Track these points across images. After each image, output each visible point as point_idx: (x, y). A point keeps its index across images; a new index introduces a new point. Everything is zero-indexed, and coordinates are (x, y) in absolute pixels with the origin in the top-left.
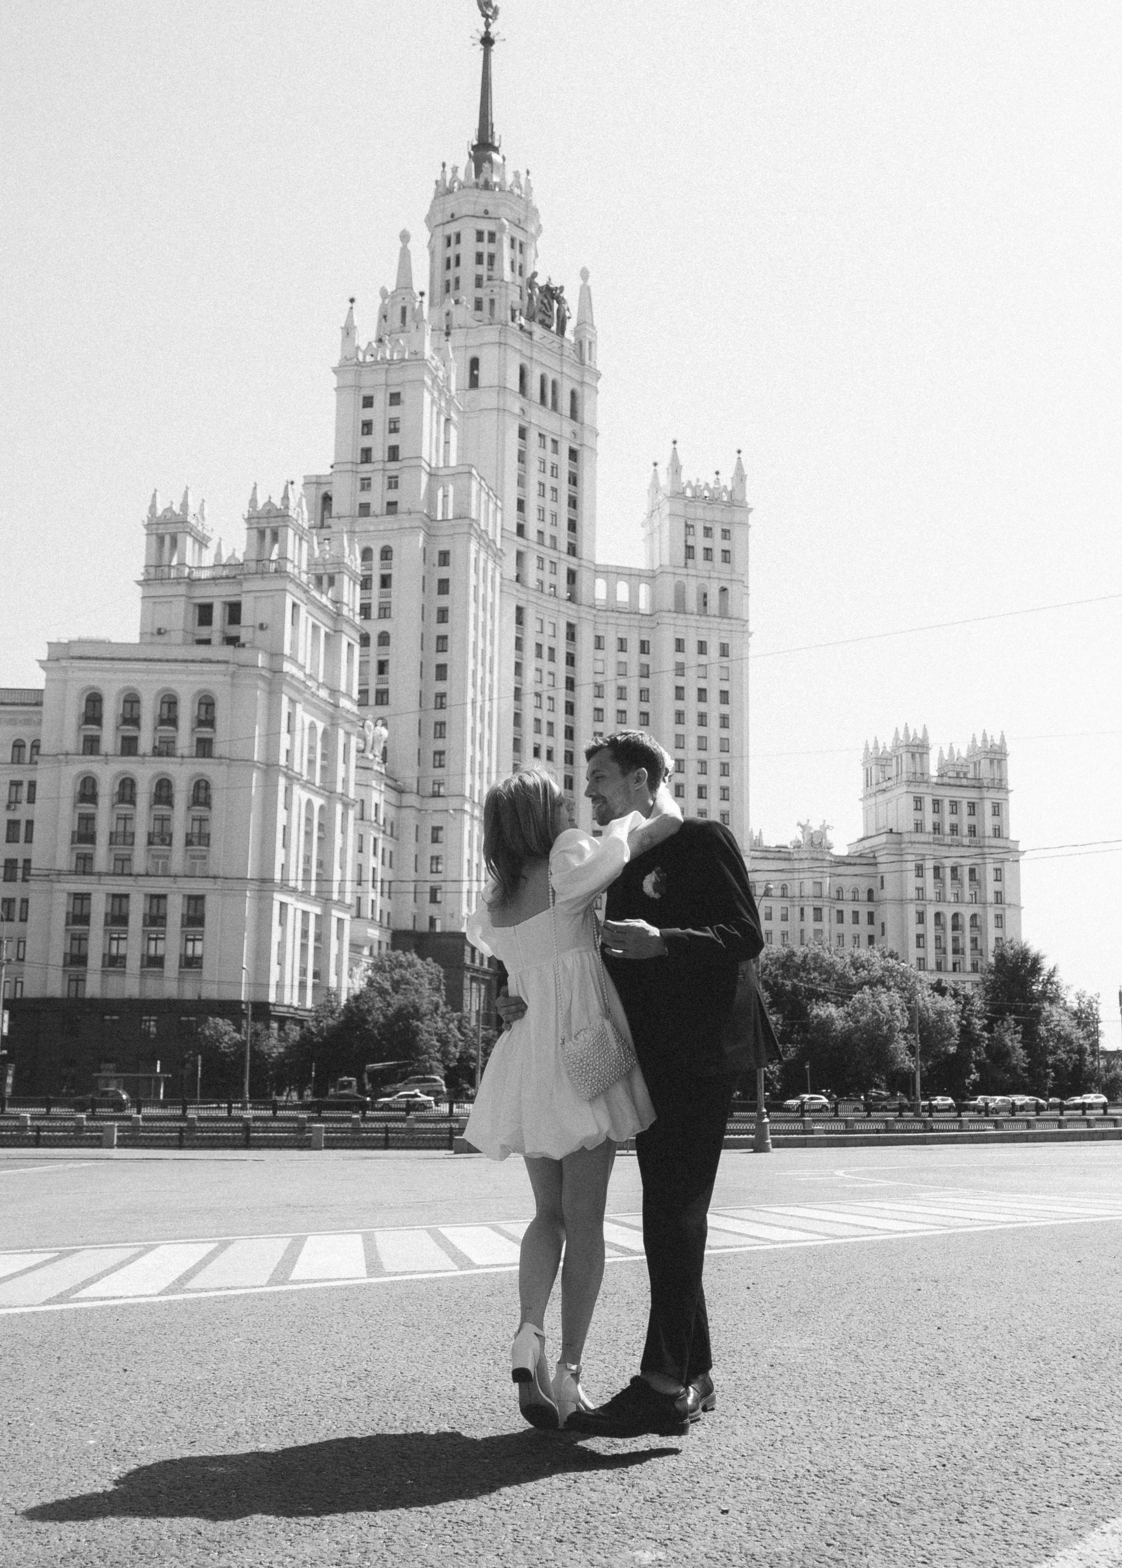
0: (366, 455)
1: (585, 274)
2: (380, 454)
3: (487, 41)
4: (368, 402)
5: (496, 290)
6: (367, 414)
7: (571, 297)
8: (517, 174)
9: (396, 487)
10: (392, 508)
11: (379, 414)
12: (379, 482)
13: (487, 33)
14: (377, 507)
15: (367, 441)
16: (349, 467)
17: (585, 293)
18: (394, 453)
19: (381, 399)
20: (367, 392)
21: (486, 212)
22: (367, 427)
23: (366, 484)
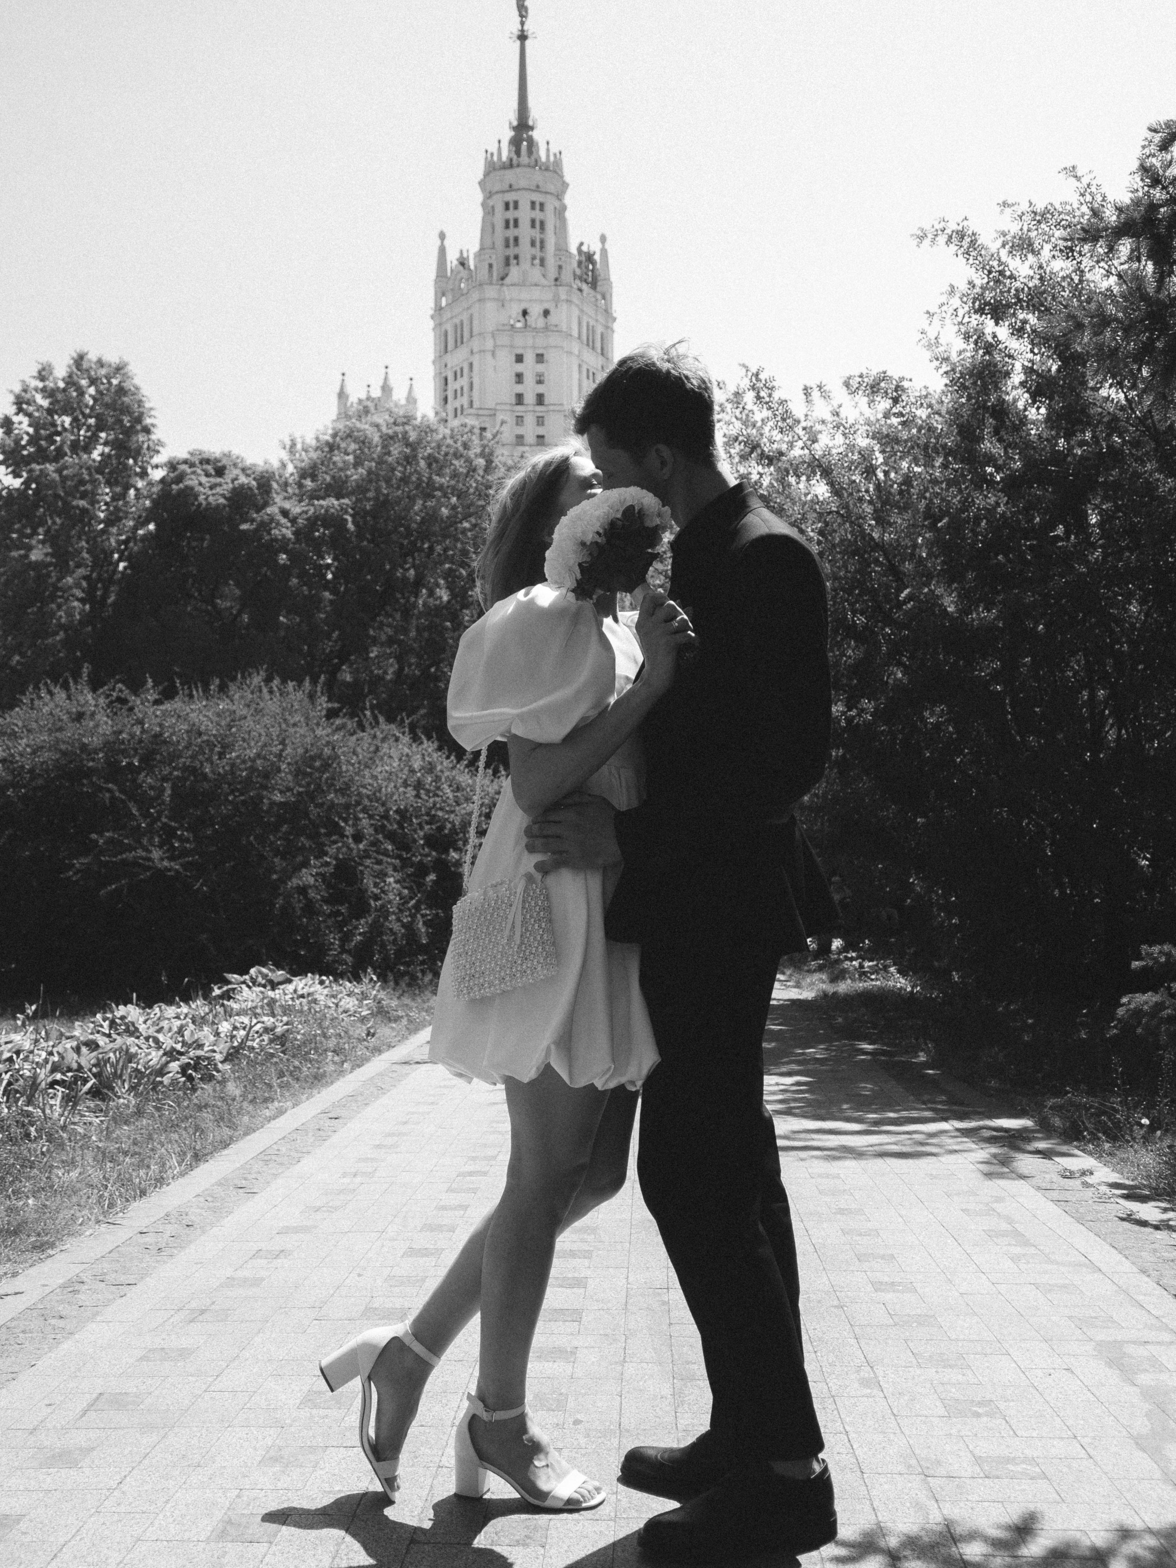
0: (519, 399)
1: (603, 239)
2: (530, 398)
3: (523, 37)
4: (519, 359)
5: (563, 258)
6: (519, 368)
7: (597, 257)
8: (555, 155)
9: (543, 424)
10: (540, 440)
11: (529, 367)
12: (530, 420)
13: (522, 31)
14: (530, 438)
15: (519, 389)
16: (508, 407)
17: (604, 252)
18: (540, 399)
19: (529, 358)
20: (519, 351)
21: (538, 187)
22: (519, 378)
23: (520, 420)
